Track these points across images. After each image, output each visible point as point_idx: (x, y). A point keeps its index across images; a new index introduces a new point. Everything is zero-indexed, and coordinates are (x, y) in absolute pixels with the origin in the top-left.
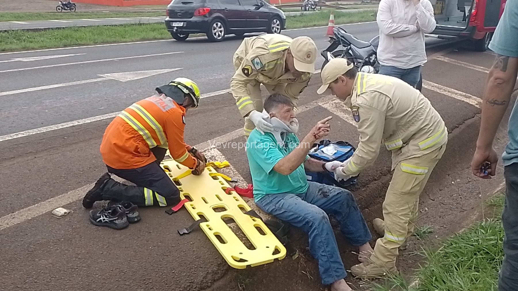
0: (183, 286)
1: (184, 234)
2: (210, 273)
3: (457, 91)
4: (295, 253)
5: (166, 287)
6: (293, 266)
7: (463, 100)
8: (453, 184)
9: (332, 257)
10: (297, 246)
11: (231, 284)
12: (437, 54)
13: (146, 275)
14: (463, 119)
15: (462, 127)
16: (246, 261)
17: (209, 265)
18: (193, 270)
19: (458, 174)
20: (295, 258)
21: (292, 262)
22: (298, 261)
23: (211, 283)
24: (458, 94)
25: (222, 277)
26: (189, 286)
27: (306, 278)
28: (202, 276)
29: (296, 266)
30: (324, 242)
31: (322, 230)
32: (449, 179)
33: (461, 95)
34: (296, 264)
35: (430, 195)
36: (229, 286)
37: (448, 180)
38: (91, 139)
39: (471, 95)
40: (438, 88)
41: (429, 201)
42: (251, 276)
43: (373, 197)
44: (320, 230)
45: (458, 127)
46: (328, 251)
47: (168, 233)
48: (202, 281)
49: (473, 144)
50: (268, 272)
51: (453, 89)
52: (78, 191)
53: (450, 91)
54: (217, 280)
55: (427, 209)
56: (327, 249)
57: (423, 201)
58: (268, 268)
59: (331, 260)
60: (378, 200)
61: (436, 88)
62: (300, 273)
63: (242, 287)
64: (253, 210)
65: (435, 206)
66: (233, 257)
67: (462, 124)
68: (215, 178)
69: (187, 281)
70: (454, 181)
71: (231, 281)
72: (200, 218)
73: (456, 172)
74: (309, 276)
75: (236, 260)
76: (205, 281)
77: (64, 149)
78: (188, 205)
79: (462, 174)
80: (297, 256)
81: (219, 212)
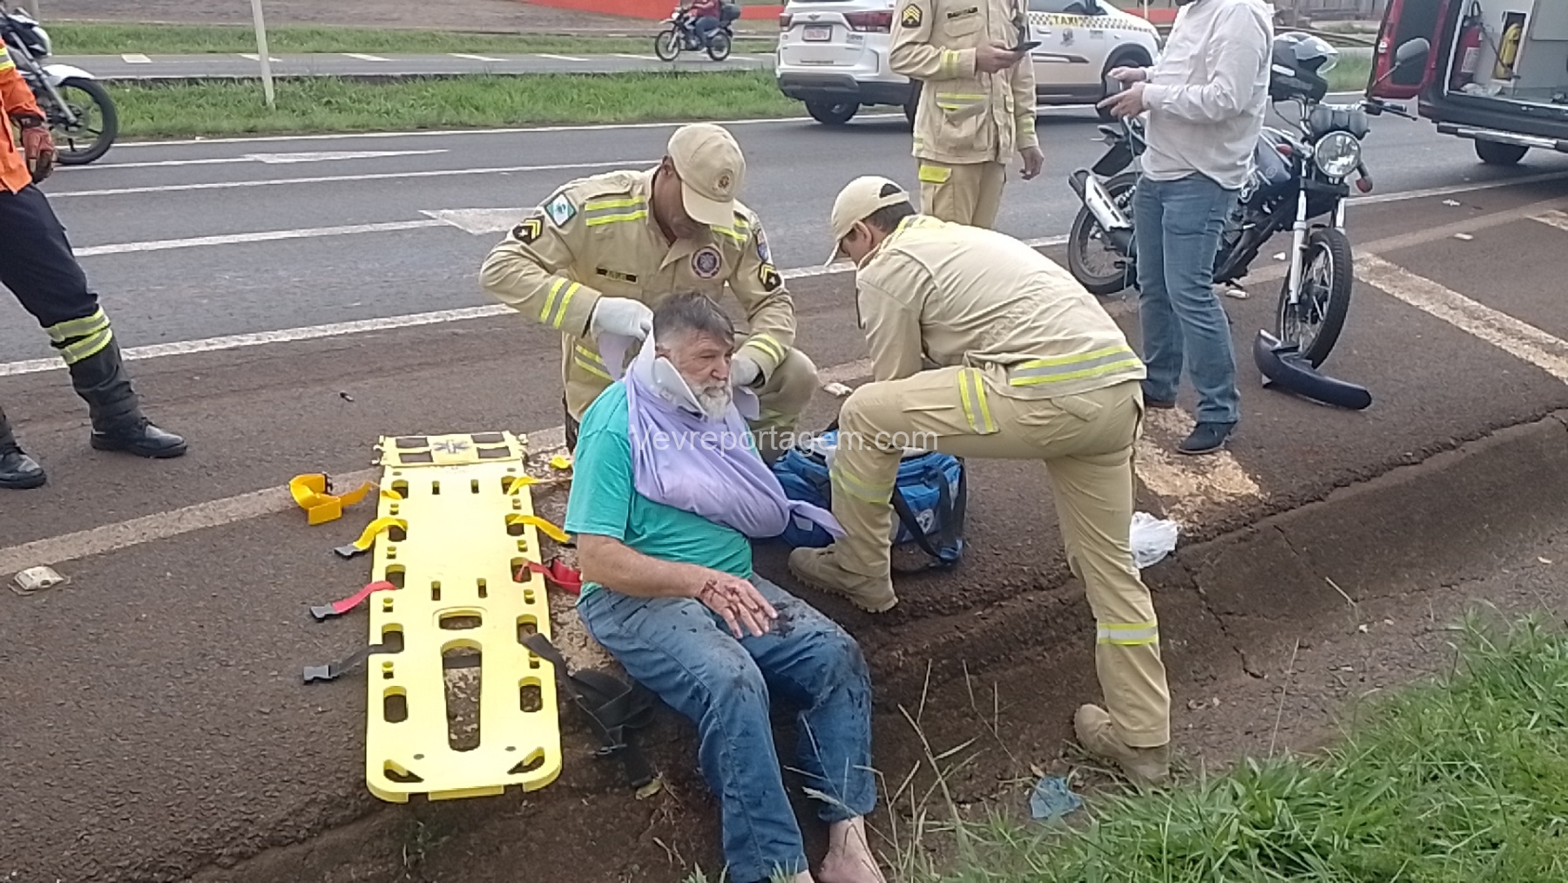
0: (216, 826)
1: (318, 680)
2: (319, 804)
3: (1530, 330)
4: (648, 778)
6: (629, 818)
7: (1531, 359)
8: (1362, 632)
9: (759, 804)
10: (665, 762)
11: (377, 843)
12: (1547, 203)
13: (132, 780)
14: (1487, 422)
16: (418, 780)
17: (332, 778)
18: (272, 786)
19: (1398, 602)
20: (646, 795)
21: (627, 807)
22: (651, 806)
23: (308, 830)
24: (1530, 337)
25: (356, 819)
26: (236, 829)
27: (662, 860)
28: (291, 806)
29: (640, 820)
30: (735, 758)
31: (732, 721)
32: (1352, 614)
33: (1536, 343)
34: (642, 813)
35: (1252, 660)
36: (367, 847)
37: (1349, 618)
38: (262, 387)
40: (1472, 315)
41: (1238, 675)
42: (461, 830)
43: (1007, 643)
44: (726, 718)
45: (1454, 448)
46: (745, 787)
47: (276, 673)
48: (282, 821)
49: (1500, 508)
50: (528, 824)
51: (1519, 322)
52: (126, 527)
53: (1507, 325)
54: (338, 825)
55: (1216, 701)
56: (743, 780)
57: (1214, 674)
58: (534, 814)
59: (754, 814)
60: (1026, 653)
61: (1460, 314)
62: (644, 842)
63: (413, 857)
64: (542, 635)
65: (1251, 695)
66: (387, 763)
67: (1477, 438)
68: (515, 530)
69: (236, 816)
70: (1369, 624)
71: (380, 836)
72: (380, 642)
73: (1391, 594)
74: (674, 857)
75: (391, 774)
76: (291, 823)
77: (172, 409)
78: (377, 600)
79: (1412, 605)
80: (652, 790)
81: (454, 629)
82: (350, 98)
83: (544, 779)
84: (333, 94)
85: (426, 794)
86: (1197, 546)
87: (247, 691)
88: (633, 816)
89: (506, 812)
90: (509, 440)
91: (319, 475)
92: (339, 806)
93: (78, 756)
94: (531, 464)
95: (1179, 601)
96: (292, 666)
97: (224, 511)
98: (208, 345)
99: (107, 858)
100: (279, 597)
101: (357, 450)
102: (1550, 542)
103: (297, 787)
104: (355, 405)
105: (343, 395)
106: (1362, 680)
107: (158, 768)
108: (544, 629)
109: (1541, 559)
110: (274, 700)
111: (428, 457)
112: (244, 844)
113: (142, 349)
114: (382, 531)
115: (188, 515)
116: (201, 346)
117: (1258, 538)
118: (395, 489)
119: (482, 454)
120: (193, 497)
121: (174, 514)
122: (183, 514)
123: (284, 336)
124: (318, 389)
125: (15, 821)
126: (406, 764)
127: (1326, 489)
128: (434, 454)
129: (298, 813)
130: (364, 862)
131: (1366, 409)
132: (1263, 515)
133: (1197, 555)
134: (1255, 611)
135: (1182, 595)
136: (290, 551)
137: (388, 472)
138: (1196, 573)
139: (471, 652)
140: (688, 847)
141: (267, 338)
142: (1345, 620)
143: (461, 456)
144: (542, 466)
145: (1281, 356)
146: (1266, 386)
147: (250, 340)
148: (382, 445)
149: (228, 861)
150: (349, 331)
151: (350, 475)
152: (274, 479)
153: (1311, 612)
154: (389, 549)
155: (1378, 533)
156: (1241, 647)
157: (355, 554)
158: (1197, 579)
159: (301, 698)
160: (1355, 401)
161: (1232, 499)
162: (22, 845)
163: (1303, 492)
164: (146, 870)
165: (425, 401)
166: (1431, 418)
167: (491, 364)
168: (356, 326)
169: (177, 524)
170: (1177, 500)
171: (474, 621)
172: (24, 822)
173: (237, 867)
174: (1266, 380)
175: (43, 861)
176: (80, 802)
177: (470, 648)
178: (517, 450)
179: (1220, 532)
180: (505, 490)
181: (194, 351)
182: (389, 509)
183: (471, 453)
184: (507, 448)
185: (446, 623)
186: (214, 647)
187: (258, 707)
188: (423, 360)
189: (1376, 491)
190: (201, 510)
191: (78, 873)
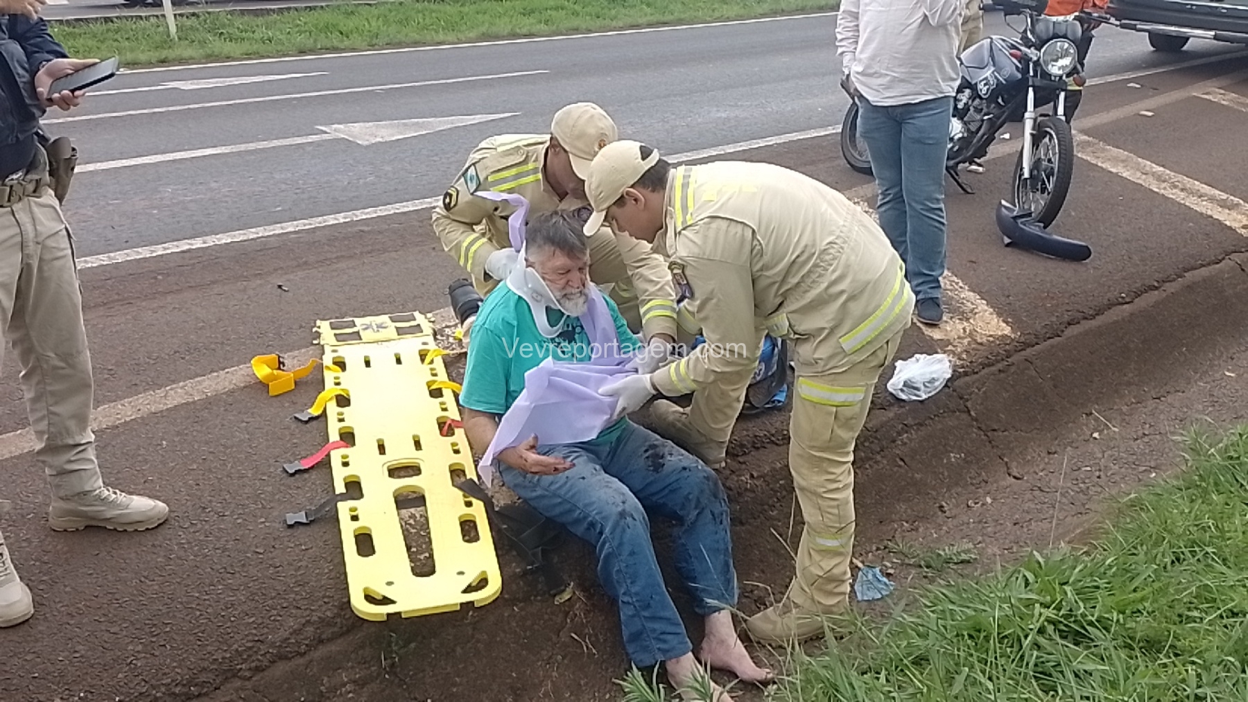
0: (235, 646)
1: (298, 524)
2: (313, 624)
3: (1206, 189)
4: (563, 588)
5: (196, 647)
6: (551, 619)
7: (1209, 213)
8: (1095, 438)
9: (648, 606)
10: (574, 574)
11: (360, 652)
12: (1208, 83)
13: (163, 614)
14: (1180, 266)
15: (1171, 288)
16: (393, 602)
17: (320, 603)
18: (275, 612)
19: (1122, 413)
20: (562, 601)
21: (549, 610)
22: (567, 609)
23: (307, 645)
24: (1206, 195)
25: (342, 635)
26: (250, 648)
27: (579, 651)
28: (292, 627)
29: (559, 621)
30: (626, 573)
31: (621, 544)
32: (1087, 425)
33: (1212, 199)
34: (561, 615)
35: (1014, 465)
36: (353, 656)
37: (1084, 428)
38: (214, 282)
39: (1241, 202)
40: (1160, 179)
41: (1004, 479)
42: (424, 638)
44: (615, 543)
45: (1157, 288)
46: (636, 594)
47: (263, 520)
48: (286, 639)
49: (1193, 334)
50: (474, 629)
51: (1196, 183)
52: (123, 405)
53: (1188, 186)
54: (329, 640)
55: (989, 500)
56: (634, 589)
57: (986, 478)
58: (478, 621)
59: (646, 614)
61: (1151, 179)
62: (564, 638)
63: (389, 661)
64: (471, 480)
65: (1015, 494)
66: (366, 589)
67: (1174, 280)
68: (436, 393)
69: (250, 638)
70: (1101, 432)
71: (362, 647)
72: (344, 491)
73: (1115, 407)
74: (587, 647)
75: (370, 598)
76: (293, 641)
77: (144, 304)
78: (336, 457)
79: (1131, 415)
80: (566, 596)
81: (399, 477)
82: (238, 28)
83: (490, 597)
84: (224, 26)
85: (399, 614)
86: (967, 378)
87: (242, 536)
88: (554, 617)
89: (456, 621)
90: (420, 318)
91: (274, 355)
92: (329, 625)
93: (117, 596)
94: (439, 337)
95: (956, 423)
96: (275, 513)
97: (200, 387)
98: (165, 249)
99: (153, 678)
100: (255, 457)
101: (299, 332)
102: (1232, 359)
103: (293, 611)
104: (290, 294)
105: (280, 287)
106: (1099, 477)
107: (181, 603)
108: (471, 474)
109: (1228, 374)
110: (265, 542)
111: (357, 336)
112: (258, 660)
113: (112, 255)
114: (331, 399)
115: (172, 392)
116: (159, 250)
117: (1013, 369)
118: (335, 363)
119: (400, 331)
120: (173, 378)
121: (161, 392)
122: (167, 392)
123: (225, 239)
124: (259, 282)
125: (76, 652)
126: (382, 590)
127: (1062, 327)
128: (362, 333)
129: (296, 632)
130: (352, 667)
131: (1087, 261)
132: (1016, 351)
133: (968, 386)
134: (1013, 427)
135: (958, 418)
136: (258, 419)
137: (328, 349)
138: (967, 400)
139: (415, 496)
140: (598, 639)
141: (212, 241)
142: (1082, 430)
143: (383, 334)
144: (448, 339)
145: (1019, 221)
146: (1008, 245)
147: (198, 243)
148: (319, 327)
149: (248, 674)
150: (277, 232)
151: (296, 353)
152: (236, 359)
153: (1056, 425)
154: (339, 414)
155: (1103, 360)
156: (1004, 455)
157: (312, 419)
158: (969, 404)
159: (286, 539)
160: (1078, 254)
161: (991, 339)
162: (85, 671)
163: (1045, 330)
164: (184, 685)
165: (347, 289)
166: (1138, 265)
167: (393, 255)
168: (282, 228)
169: (163, 401)
170: (949, 343)
171: (414, 470)
172: (83, 652)
173: (254, 679)
174: (1007, 240)
175: (103, 683)
176: (124, 633)
177: (414, 492)
178: (427, 328)
179: (984, 366)
180: (423, 360)
181: (154, 255)
182: (334, 381)
183: (391, 332)
184: (419, 325)
185: (394, 472)
186: (210, 501)
187: (253, 548)
188: (339, 254)
189: (1100, 327)
190: (182, 388)
191: (132, 691)
